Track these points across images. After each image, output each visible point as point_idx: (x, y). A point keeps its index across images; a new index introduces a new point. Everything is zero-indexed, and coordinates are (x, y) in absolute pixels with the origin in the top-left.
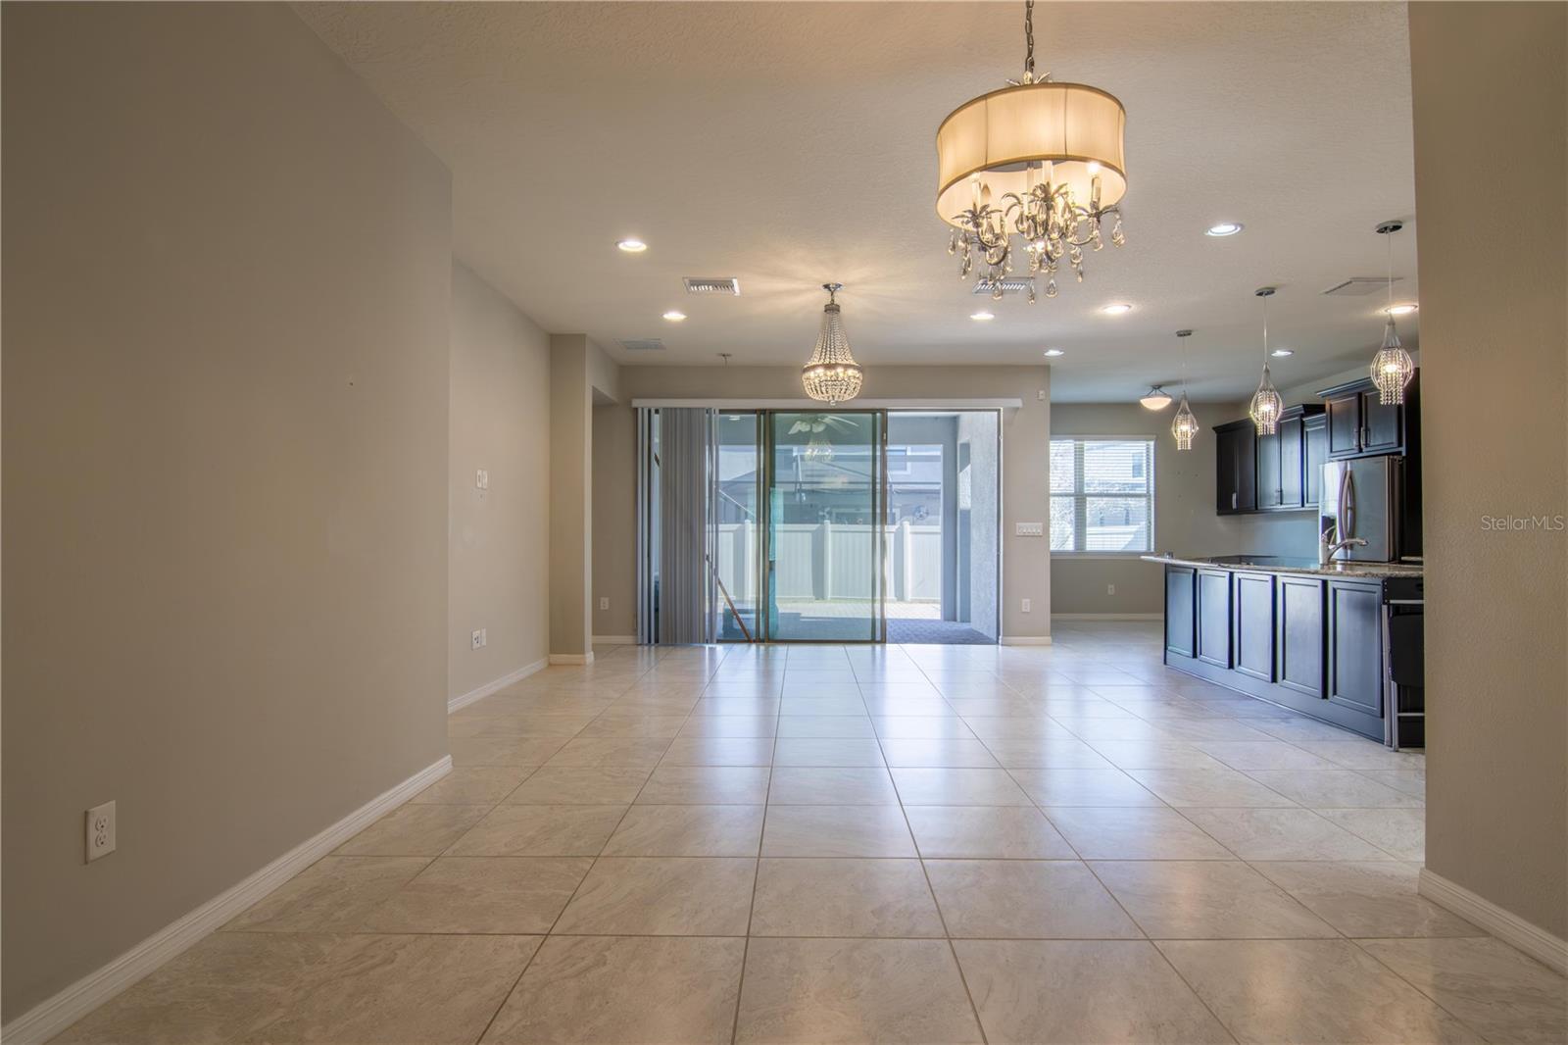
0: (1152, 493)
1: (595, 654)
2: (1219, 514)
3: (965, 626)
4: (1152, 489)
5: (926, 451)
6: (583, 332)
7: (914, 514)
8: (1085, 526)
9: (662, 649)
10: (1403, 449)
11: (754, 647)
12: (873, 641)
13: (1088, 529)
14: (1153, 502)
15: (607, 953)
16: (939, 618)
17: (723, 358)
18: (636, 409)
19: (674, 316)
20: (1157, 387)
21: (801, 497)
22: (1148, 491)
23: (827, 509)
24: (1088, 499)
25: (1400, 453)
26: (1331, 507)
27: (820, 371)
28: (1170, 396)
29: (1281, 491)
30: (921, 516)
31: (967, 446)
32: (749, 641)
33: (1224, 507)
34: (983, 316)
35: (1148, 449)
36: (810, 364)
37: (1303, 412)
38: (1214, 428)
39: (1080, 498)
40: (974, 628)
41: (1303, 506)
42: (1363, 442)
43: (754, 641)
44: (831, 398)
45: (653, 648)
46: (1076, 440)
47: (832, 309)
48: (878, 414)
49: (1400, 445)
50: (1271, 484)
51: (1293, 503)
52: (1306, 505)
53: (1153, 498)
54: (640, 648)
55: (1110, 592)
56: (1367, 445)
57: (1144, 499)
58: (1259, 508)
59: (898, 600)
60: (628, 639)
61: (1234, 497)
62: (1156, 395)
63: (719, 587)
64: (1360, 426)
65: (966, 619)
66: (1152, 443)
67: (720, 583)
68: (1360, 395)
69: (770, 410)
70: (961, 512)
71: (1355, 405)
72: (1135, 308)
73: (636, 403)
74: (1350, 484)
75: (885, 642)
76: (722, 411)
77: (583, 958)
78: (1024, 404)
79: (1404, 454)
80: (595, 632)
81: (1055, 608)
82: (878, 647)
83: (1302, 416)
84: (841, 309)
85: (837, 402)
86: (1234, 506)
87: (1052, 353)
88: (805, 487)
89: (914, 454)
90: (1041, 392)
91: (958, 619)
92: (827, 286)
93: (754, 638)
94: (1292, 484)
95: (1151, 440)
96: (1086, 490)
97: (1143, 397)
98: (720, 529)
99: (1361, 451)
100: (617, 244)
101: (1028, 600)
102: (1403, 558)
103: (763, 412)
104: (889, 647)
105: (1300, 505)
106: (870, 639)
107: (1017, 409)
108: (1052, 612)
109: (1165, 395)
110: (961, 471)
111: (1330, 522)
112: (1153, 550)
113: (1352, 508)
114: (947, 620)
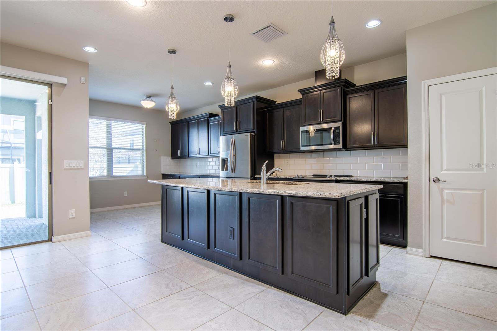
0: (145, 148)
2: (172, 159)
4: (145, 147)
8: (112, 164)
10: (255, 130)
13: (114, 165)
14: (145, 153)
20: (149, 97)
22: (143, 148)
24: (114, 150)
25: (254, 132)
26: (224, 154)
28: (155, 102)
29: (199, 149)
33: (174, 156)
35: (142, 128)
37: (208, 116)
38: (170, 122)
39: (110, 150)
41: (208, 155)
42: (238, 126)
46: (107, 120)
50: (194, 146)
51: (204, 153)
52: (210, 154)
53: (145, 151)
55: (125, 195)
56: (240, 128)
57: (140, 151)
58: (190, 156)
61: (179, 151)
62: (147, 100)
64: (237, 121)
66: (145, 126)
68: (237, 107)
71: (234, 112)
74: (234, 146)
79: (256, 133)
83: (208, 118)
86: (179, 155)
87: (89, 49)
90: (82, 78)
91: (37, 216)
94: (204, 146)
95: (143, 123)
96: (114, 146)
97: (142, 101)
99: (237, 130)
105: (207, 155)
109: (152, 101)
110: (37, 132)
111: (224, 161)
112: (145, 174)
113: (235, 156)
114: (29, 217)
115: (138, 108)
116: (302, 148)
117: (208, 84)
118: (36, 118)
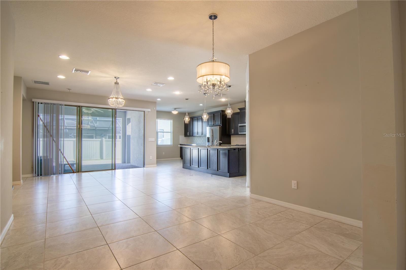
0: (172, 132)
1: (23, 180)
2: (185, 136)
3: (129, 164)
4: (172, 131)
5: (103, 119)
6: (21, 76)
7: (100, 136)
9: (43, 177)
10: (221, 125)
11: (75, 174)
12: (112, 169)
13: (158, 140)
15: (68, 260)
16: (120, 163)
17: (69, 90)
18: (34, 102)
19: (61, 77)
20: (175, 109)
21: (66, 130)
23: (72, 134)
24: (159, 133)
25: (221, 126)
26: (208, 135)
27: (114, 99)
28: (178, 111)
29: (198, 132)
30: (102, 136)
31: (129, 119)
32: (74, 172)
33: (186, 135)
34: (149, 90)
35: (171, 122)
36: (111, 97)
40: (132, 164)
42: (214, 123)
43: (76, 172)
44: (116, 106)
45: (39, 177)
47: (117, 83)
48: (114, 110)
49: (221, 124)
50: (195, 130)
51: (200, 134)
52: (203, 135)
53: (172, 133)
54: (34, 178)
55: (163, 154)
56: (215, 124)
57: (170, 133)
58: (193, 135)
59: (101, 159)
60: (30, 175)
61: (188, 133)
62: (175, 111)
63: (64, 159)
64: (214, 120)
65: (129, 162)
66: (172, 121)
67: (64, 157)
68: (214, 114)
69: (81, 106)
70: (127, 136)
71: (213, 116)
72: (181, 93)
73: (33, 100)
74: (212, 132)
75: (115, 169)
76: (65, 105)
77: (61, 263)
78: (151, 110)
80: (22, 174)
81: (158, 158)
82: (113, 171)
84: (119, 84)
85: (118, 107)
86: (188, 135)
87: (159, 99)
88: (67, 127)
89: (99, 119)
90: (154, 108)
91: (126, 163)
92: (115, 77)
93: (75, 172)
94: (200, 131)
95: (172, 120)
96: (158, 131)
97: (172, 111)
98: (40, 140)
99: (214, 125)
100: (59, 56)
101: (151, 156)
102: (221, 145)
103: (79, 106)
104: (117, 170)
106: (111, 169)
107: (149, 111)
108: (157, 159)
109: (177, 111)
110: (127, 125)
111: (208, 138)
112: (172, 144)
113: (213, 136)
114: (123, 163)
115: (170, 113)
116: (239, 133)
117: (201, 105)
118: (126, 119)
